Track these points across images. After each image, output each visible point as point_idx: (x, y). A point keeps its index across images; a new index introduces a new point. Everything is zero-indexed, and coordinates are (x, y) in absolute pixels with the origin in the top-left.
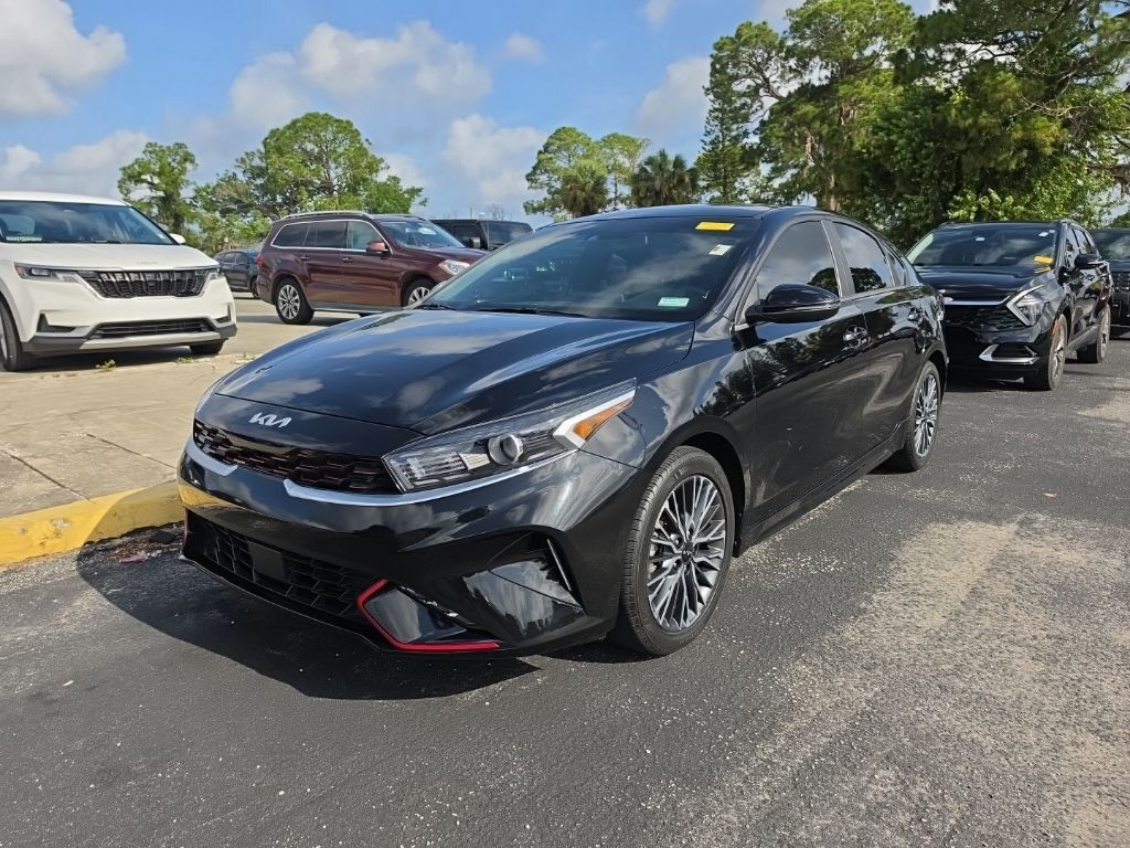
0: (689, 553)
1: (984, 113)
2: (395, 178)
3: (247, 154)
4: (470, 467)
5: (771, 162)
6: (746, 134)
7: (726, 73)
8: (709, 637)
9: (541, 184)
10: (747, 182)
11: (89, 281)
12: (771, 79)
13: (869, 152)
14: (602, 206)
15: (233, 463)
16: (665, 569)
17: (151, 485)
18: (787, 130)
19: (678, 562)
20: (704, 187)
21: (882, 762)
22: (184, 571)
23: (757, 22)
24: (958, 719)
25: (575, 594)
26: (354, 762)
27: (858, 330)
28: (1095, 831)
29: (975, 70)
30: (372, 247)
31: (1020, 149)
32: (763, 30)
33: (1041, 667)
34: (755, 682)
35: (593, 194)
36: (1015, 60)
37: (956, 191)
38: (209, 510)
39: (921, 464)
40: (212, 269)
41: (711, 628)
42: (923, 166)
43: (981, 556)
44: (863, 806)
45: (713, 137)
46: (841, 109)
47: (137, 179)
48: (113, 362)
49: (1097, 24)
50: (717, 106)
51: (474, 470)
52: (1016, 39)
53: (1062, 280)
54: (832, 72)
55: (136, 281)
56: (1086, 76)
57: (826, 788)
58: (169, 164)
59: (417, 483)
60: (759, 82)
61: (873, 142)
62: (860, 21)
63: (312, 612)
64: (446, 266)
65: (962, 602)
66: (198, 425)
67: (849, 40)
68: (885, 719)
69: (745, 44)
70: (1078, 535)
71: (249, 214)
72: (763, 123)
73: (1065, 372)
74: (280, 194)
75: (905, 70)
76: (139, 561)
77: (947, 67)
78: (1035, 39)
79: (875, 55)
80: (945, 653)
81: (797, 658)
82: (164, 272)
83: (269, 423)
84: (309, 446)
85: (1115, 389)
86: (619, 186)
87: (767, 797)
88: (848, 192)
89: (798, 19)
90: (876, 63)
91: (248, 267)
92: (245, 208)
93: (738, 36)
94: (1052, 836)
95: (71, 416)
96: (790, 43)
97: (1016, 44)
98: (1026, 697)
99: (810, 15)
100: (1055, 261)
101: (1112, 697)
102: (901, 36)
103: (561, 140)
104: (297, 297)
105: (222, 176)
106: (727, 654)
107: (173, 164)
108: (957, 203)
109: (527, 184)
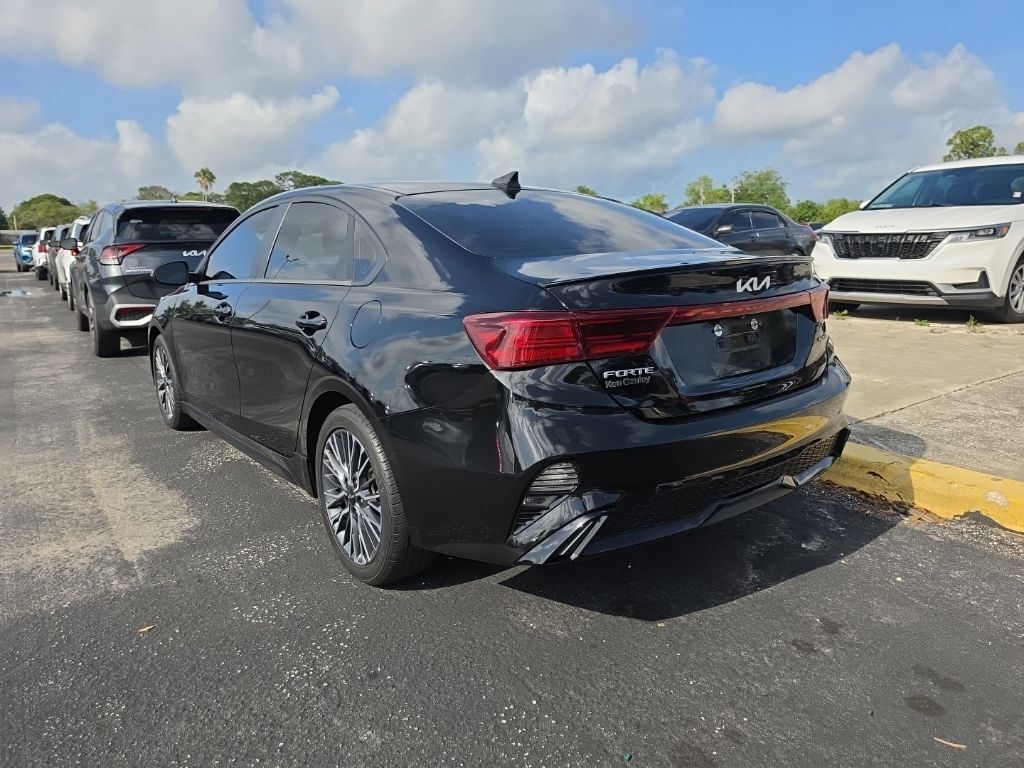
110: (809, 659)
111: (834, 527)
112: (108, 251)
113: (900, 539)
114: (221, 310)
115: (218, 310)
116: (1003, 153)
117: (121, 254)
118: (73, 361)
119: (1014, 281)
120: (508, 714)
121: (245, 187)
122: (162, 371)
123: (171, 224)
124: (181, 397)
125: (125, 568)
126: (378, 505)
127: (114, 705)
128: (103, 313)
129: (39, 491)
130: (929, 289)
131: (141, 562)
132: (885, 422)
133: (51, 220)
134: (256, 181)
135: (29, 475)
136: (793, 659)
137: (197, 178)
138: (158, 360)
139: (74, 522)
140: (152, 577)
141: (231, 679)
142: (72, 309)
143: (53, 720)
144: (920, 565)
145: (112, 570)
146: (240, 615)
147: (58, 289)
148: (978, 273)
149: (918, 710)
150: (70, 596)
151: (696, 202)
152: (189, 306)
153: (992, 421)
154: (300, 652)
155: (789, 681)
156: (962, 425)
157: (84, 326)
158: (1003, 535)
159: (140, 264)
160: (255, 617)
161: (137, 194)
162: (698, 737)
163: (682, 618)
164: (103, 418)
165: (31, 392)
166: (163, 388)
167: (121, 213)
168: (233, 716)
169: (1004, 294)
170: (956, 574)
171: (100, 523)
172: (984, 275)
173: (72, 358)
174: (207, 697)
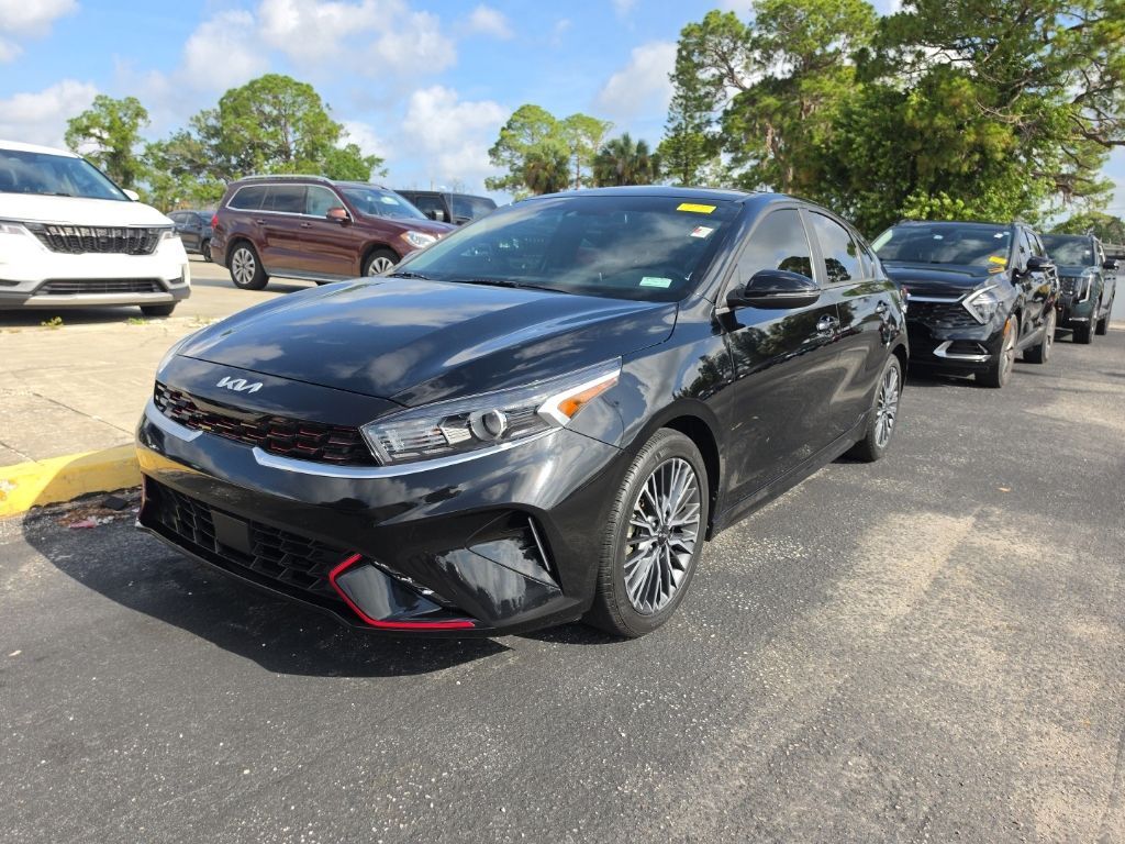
0: (665, 536)
1: (940, 115)
2: (354, 146)
3: (202, 112)
4: (451, 441)
5: (731, 152)
6: (709, 122)
7: (692, 61)
8: (680, 620)
9: (503, 160)
10: (707, 171)
11: (36, 234)
12: (736, 70)
13: (828, 148)
14: (564, 186)
15: (198, 428)
16: (642, 551)
17: (103, 449)
18: (749, 121)
19: (654, 545)
20: (665, 174)
21: (855, 749)
22: (138, 538)
23: (725, 11)
24: (926, 707)
25: (554, 574)
26: (322, 740)
27: (831, 320)
28: (1063, 819)
29: (932, 73)
30: (333, 215)
31: (972, 153)
32: (730, 19)
33: (1003, 657)
34: (726, 666)
35: (556, 174)
36: (971, 66)
37: (910, 191)
38: (168, 476)
39: (880, 454)
40: (167, 228)
41: (681, 611)
42: (880, 164)
43: (942, 547)
44: (838, 793)
45: (676, 124)
46: (802, 103)
47: (85, 132)
48: (59, 319)
49: (1050, 35)
50: (681, 93)
51: (456, 445)
52: (973, 45)
53: (1014, 281)
54: (795, 67)
55: (86, 237)
56: (1036, 86)
57: (802, 774)
58: (120, 118)
59: (396, 456)
60: (724, 71)
61: (833, 137)
62: (825, 17)
63: (277, 585)
64: (408, 238)
65: (926, 592)
66: (159, 387)
67: (814, 35)
68: (856, 706)
69: (712, 32)
70: (1031, 529)
71: (201, 175)
72: (726, 113)
73: (1013, 371)
74: (235, 156)
75: (867, 69)
76: (90, 527)
77: (907, 68)
78: (992, 46)
79: (838, 52)
80: (911, 642)
81: (768, 642)
82: (116, 228)
83: (239, 388)
84: (280, 413)
85: (1059, 389)
86: (581, 168)
87: (744, 783)
88: (806, 186)
89: (765, 12)
90: (838, 60)
91: (200, 229)
92: (197, 169)
93: (706, 24)
94: (1022, 825)
95: (14, 373)
96: (755, 34)
97: (973, 51)
98: (990, 686)
99: (777, 8)
100: (1009, 263)
101: (1071, 688)
102: (863, 35)
103: (524, 118)
104: (252, 262)
105: (175, 134)
106: (699, 638)
107: (124, 119)
108: (910, 202)
109: (489, 159)
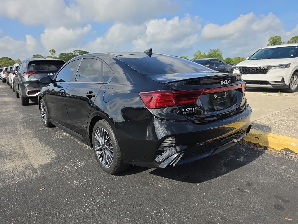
110: (243, 194)
111: (246, 153)
112: (25, 74)
113: (266, 157)
114: (61, 91)
115: (60, 91)
116: (284, 43)
117: (29, 74)
118: (15, 107)
119: (291, 81)
120: (155, 214)
121: (64, 54)
122: (43, 110)
123: (43, 65)
124: (49, 118)
125: (34, 170)
126: (112, 150)
127: (33, 214)
128: (24, 92)
129: (6, 147)
130: (267, 83)
131: (39, 168)
132: (258, 122)
133: (6, 65)
134: (68, 53)
135: (3, 142)
136: (239, 194)
137: (50, 52)
138: (41, 106)
139: (17, 156)
140: (43, 173)
141: (69, 205)
142: (14, 91)
143: (14, 219)
144: (273, 165)
145: (30, 171)
146: (71, 184)
147: (9, 85)
148: (281, 78)
149: (277, 209)
150: (18, 179)
151: (197, 58)
152: (50, 90)
153: (289, 121)
154: (90, 196)
155: (238, 201)
156: (281, 123)
157: (18, 96)
158: (296, 155)
159: (35, 77)
160: (75, 185)
161: (32, 57)
162: (213, 219)
163: (204, 182)
164: (25, 124)
165: (2, 116)
166: (43, 115)
167: (29, 62)
168: (70, 216)
169: (289, 84)
170: (283, 167)
171: (25, 156)
172: (283, 79)
173: (14, 106)
174: (62, 210)
